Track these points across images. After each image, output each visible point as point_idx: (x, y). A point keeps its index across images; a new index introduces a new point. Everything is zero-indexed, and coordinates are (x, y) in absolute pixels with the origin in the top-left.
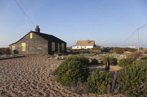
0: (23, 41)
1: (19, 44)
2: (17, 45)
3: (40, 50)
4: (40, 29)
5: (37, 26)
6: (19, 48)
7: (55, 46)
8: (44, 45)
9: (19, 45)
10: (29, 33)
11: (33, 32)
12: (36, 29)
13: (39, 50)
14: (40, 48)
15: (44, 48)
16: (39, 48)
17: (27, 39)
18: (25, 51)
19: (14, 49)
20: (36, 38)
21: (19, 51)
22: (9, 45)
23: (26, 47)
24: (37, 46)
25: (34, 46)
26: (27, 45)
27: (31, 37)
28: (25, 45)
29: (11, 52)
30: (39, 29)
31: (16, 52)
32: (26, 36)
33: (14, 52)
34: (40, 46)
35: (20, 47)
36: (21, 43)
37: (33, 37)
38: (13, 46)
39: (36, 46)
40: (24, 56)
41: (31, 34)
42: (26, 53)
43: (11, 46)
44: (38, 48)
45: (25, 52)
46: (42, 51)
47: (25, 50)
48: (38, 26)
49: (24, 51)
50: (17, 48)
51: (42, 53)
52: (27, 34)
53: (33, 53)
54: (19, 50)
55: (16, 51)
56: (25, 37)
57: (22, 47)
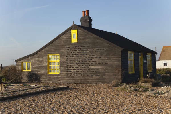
0: (52, 50)
1: (42, 57)
2: (37, 59)
3: (99, 73)
4: (92, 20)
5: (85, 12)
6: (42, 67)
7: (135, 62)
8: (109, 59)
9: (41, 59)
10: (69, 31)
11: (79, 28)
12: (82, 20)
13: (97, 72)
14: (99, 67)
15: (109, 66)
16: (97, 67)
17: (62, 43)
18: (58, 75)
19: (30, 70)
20: (87, 40)
21: (43, 74)
22: (16, 61)
23: (61, 64)
24: (90, 63)
25: (81, 61)
26: (63, 60)
27: (75, 40)
28: (58, 61)
29: (22, 78)
30: (90, 20)
31: (33, 77)
32: (61, 38)
33: (27, 76)
34: (98, 62)
35: (44, 64)
36: (47, 55)
37: (78, 39)
38: (26, 61)
39: (88, 62)
40: (67, 88)
41: (74, 32)
42: (62, 80)
43: (20, 63)
44: (93, 67)
45: (58, 78)
46: (105, 75)
47: (59, 73)
48: (88, 11)
49: (55, 75)
50: (37, 68)
51: (104, 79)
52: (64, 33)
53: (78, 78)
54: (43, 72)
55: (34, 74)
56: (58, 40)
57: (50, 63)
